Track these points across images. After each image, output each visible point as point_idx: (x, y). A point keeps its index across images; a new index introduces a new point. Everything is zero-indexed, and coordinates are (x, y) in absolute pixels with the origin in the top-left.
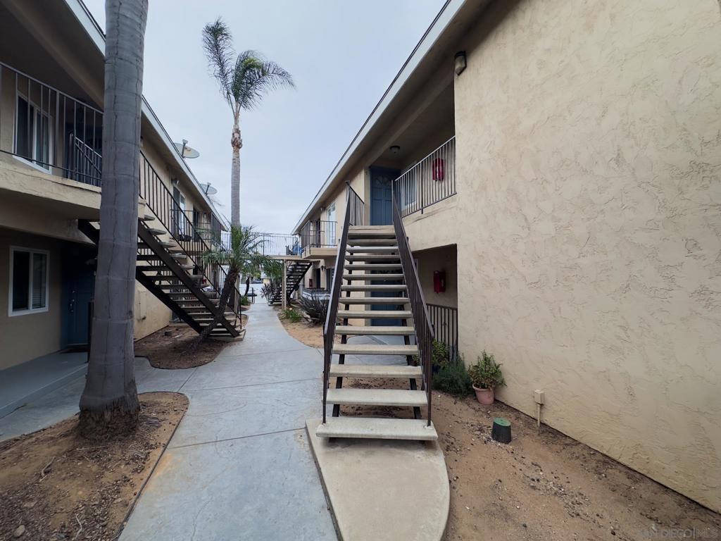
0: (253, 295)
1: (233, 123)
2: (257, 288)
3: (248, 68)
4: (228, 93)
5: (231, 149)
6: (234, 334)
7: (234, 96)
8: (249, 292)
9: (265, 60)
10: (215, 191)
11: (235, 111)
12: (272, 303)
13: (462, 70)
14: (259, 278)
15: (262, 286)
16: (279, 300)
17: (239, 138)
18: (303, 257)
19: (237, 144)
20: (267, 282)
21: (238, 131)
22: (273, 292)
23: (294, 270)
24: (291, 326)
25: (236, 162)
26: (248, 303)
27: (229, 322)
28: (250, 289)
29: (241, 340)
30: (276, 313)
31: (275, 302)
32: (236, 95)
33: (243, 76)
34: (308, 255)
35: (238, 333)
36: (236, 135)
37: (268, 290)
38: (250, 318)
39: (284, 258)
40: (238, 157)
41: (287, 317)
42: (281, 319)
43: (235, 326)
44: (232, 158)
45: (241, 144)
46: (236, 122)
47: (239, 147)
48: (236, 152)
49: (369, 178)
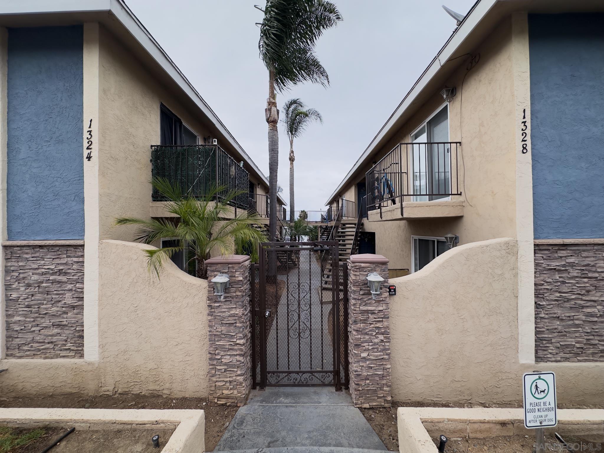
3: (297, 115)
7: (291, 132)
11: (291, 140)
17: (293, 155)
21: (292, 152)
23: (324, 231)
25: (292, 170)
40: (293, 167)
44: (289, 168)
45: (294, 159)
46: (291, 147)
47: (293, 161)
48: (292, 164)
49: (357, 189)
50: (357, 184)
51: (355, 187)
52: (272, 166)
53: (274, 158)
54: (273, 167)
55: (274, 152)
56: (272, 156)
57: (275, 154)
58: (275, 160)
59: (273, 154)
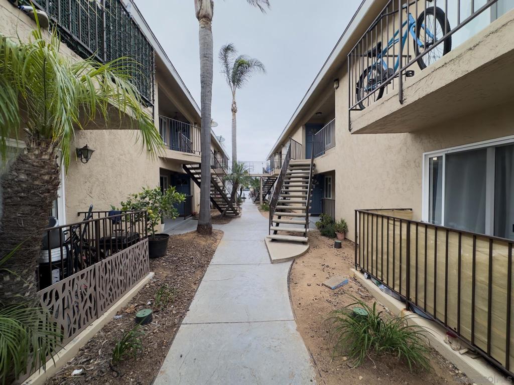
0: (244, 198)
1: (232, 98)
2: (246, 194)
3: (240, 65)
4: (230, 82)
5: (231, 113)
6: (236, 214)
7: (233, 82)
8: (242, 196)
9: (250, 59)
10: (224, 140)
11: (233, 91)
12: (255, 201)
13: (337, 88)
14: (248, 188)
15: (249, 192)
16: (259, 200)
17: (236, 107)
18: (271, 175)
19: (234, 111)
20: (252, 190)
21: (235, 103)
22: (256, 196)
23: (266, 183)
24: (264, 213)
25: (234, 121)
26: (241, 202)
27: (234, 208)
28: (242, 194)
29: (240, 217)
30: (257, 207)
31: (257, 201)
32: (234, 82)
33: (237, 70)
34: (273, 174)
35: (238, 214)
36: (234, 105)
37: (252, 195)
38: (243, 209)
39: (261, 176)
40: (235, 118)
41: (263, 209)
42: (260, 210)
43: (237, 210)
44: (232, 119)
45: (236, 110)
46: (234, 98)
47: (235, 112)
48: (234, 115)
49: (305, 130)
50: (305, 125)
51: (303, 128)
52: (203, 77)
53: (207, 66)
54: (205, 79)
55: (207, 58)
56: (204, 64)
57: (207, 62)
58: (208, 70)
59: (205, 62)
